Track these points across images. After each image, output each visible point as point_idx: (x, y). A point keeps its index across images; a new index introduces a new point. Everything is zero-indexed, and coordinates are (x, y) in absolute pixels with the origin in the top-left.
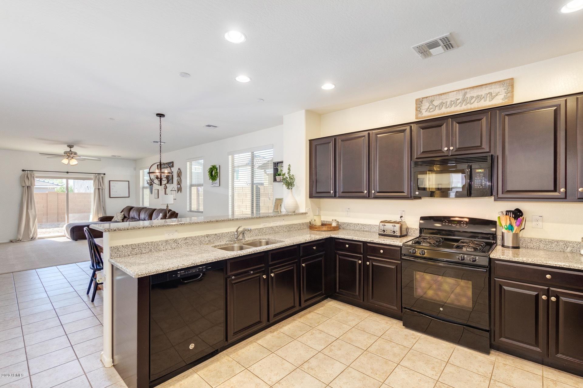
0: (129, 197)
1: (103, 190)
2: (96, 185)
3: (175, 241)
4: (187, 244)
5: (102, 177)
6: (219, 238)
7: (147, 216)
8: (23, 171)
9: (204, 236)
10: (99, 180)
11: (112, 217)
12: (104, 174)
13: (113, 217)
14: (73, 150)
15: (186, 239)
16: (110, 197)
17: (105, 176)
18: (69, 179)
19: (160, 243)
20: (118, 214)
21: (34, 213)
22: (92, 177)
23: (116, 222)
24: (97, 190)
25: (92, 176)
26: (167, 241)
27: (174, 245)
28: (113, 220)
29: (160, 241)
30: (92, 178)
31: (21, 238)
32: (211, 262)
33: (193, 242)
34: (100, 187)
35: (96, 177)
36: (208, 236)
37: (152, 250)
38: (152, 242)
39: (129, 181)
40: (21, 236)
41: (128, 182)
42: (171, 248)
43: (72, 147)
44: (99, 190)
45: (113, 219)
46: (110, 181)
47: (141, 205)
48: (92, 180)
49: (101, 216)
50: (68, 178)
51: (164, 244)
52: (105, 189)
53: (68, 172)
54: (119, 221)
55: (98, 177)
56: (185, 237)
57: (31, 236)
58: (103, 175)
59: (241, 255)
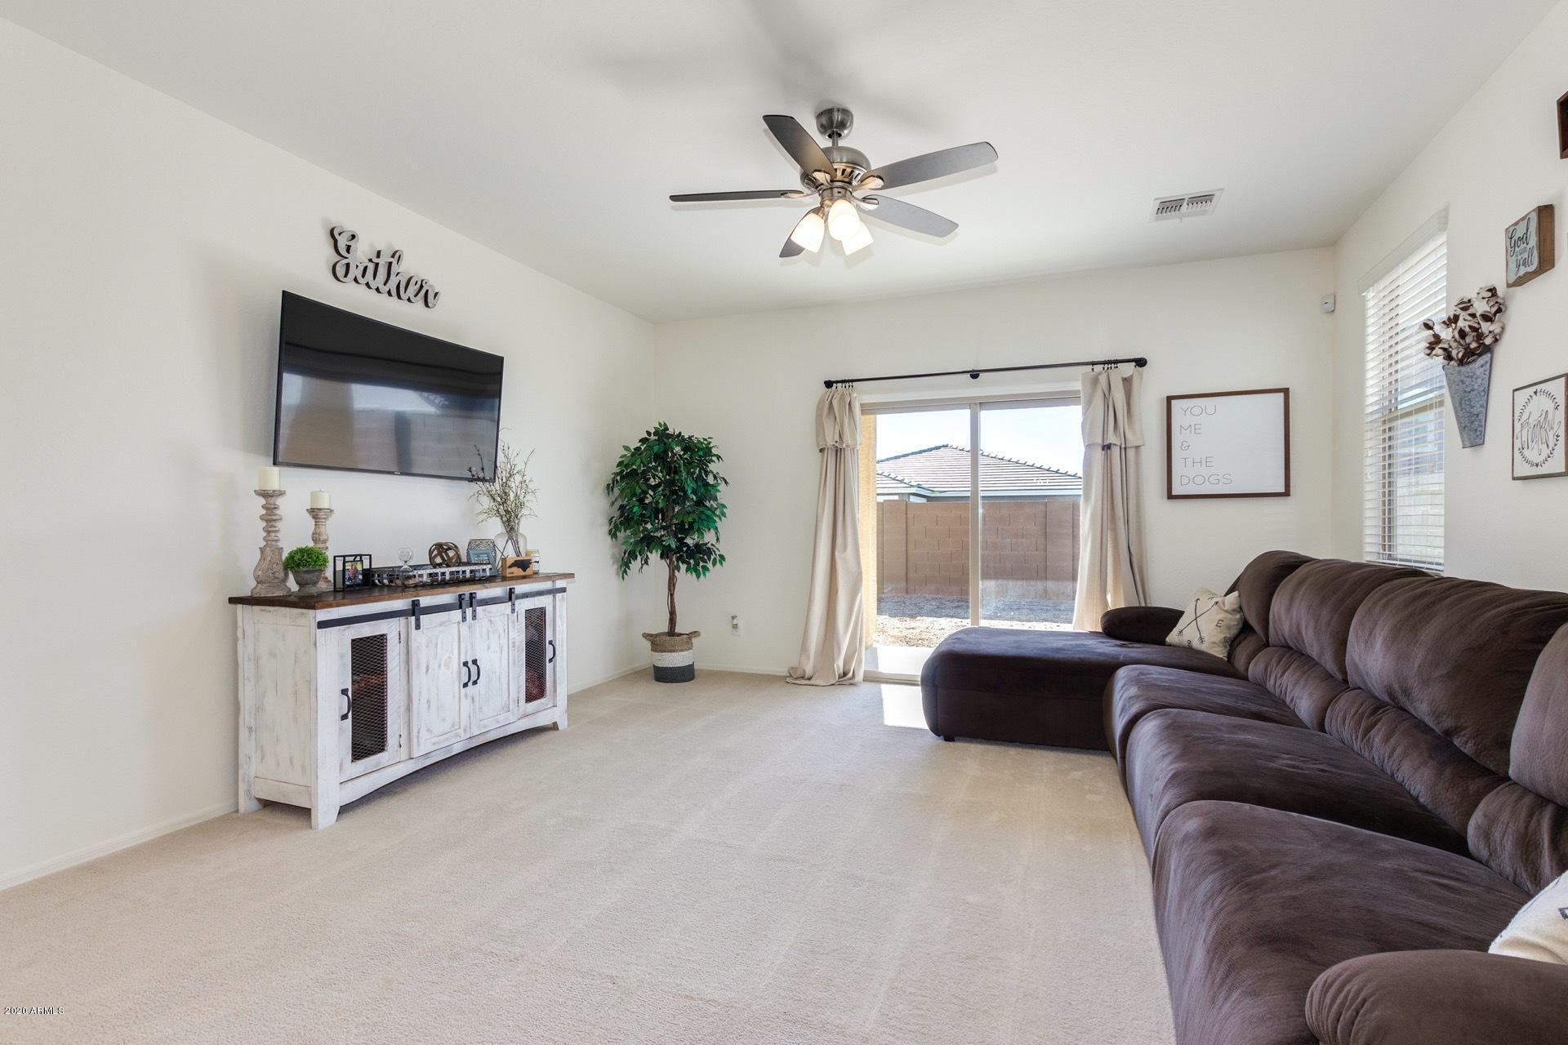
0: (1287, 493)
1: (1131, 453)
2: (1092, 428)
5: (1127, 381)
7: (1426, 682)
8: (829, 384)
10: (1106, 397)
11: (1172, 619)
12: (1141, 363)
13: (1181, 614)
16: (1171, 497)
17: (1141, 375)
18: (981, 405)
20: (1204, 598)
22: (1077, 386)
24: (1099, 454)
25: (1075, 381)
28: (1174, 637)
31: (809, 671)
34: (1111, 438)
35: (1095, 381)
39: (1286, 391)
40: (809, 657)
41: (1282, 395)
44: (1112, 451)
45: (1175, 631)
46: (1169, 399)
47: (1368, 549)
48: (1078, 399)
49: (1115, 601)
50: (978, 405)
52: (1144, 451)
53: (975, 375)
54: (1203, 647)
55: (1103, 379)
57: (840, 664)
58: (1129, 369)
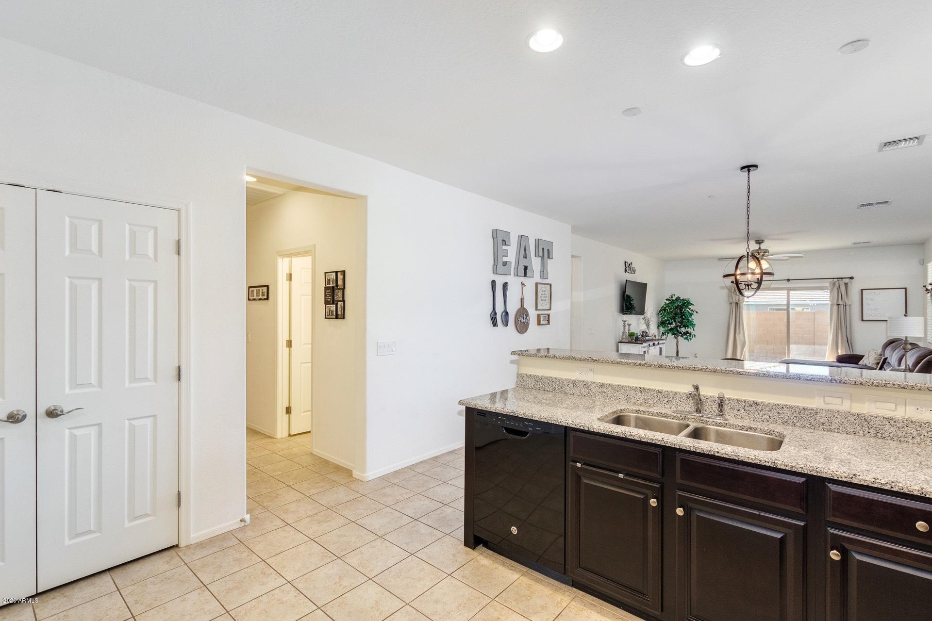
1: (848, 307)
2: (833, 297)
3: (586, 385)
4: (604, 394)
5: (846, 284)
6: (667, 400)
9: (634, 388)
10: (838, 290)
11: (860, 357)
12: (852, 278)
13: (864, 356)
14: (763, 246)
15: (603, 385)
16: (863, 320)
17: (851, 282)
18: (791, 290)
19: (566, 382)
20: (871, 352)
21: (742, 338)
23: (866, 367)
24: (836, 307)
25: (827, 284)
26: (574, 382)
27: (584, 391)
28: (861, 363)
29: (565, 380)
30: (828, 287)
32: (537, 419)
33: (615, 395)
34: (840, 302)
35: (834, 284)
36: (642, 390)
37: (556, 389)
38: (556, 379)
39: (906, 289)
41: (904, 290)
42: (579, 394)
43: (762, 242)
44: (841, 306)
45: (861, 361)
46: (862, 290)
48: (828, 289)
49: (842, 353)
50: (789, 289)
51: (571, 385)
52: (853, 306)
53: (788, 280)
54: (870, 365)
55: (837, 284)
56: (602, 382)
58: (847, 280)
59: (592, 430)
